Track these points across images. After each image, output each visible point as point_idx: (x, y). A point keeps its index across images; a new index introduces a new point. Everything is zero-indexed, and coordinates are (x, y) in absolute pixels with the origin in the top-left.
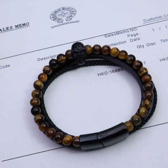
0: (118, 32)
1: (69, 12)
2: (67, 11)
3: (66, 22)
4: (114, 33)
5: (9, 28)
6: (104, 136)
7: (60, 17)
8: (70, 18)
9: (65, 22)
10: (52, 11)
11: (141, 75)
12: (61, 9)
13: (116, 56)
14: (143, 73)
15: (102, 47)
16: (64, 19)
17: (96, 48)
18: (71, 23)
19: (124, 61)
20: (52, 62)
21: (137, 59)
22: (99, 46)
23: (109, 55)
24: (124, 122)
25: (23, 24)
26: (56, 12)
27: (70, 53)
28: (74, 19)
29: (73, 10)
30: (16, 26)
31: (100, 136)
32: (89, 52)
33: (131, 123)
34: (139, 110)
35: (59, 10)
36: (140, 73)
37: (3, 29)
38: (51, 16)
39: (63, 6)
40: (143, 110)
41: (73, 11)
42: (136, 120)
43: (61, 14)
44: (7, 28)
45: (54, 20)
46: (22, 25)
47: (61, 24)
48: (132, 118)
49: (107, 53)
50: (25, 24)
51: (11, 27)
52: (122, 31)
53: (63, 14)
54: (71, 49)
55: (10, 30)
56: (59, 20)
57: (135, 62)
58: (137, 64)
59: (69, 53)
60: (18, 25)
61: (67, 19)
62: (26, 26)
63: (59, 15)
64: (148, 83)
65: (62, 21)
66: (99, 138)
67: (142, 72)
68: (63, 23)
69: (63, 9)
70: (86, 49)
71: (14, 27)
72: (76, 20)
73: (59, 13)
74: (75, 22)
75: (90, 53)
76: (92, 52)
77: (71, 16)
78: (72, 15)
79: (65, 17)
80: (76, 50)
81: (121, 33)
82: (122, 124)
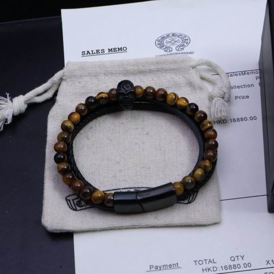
0: (243, 72)
1: (180, 40)
2: (178, 38)
3: (176, 52)
4: (238, 73)
5: (100, 51)
6: (145, 197)
7: (168, 45)
8: (181, 48)
9: (174, 51)
10: (158, 35)
11: (203, 129)
12: (171, 35)
13: (173, 104)
14: (206, 127)
15: (156, 90)
16: (174, 47)
17: (148, 91)
18: (182, 53)
22: (154, 89)
23: (165, 101)
24: (173, 183)
25: (118, 48)
26: (163, 38)
27: (114, 92)
28: (186, 49)
29: (187, 38)
30: (109, 49)
31: (140, 196)
33: (182, 185)
34: (194, 171)
35: (168, 36)
36: (203, 127)
37: (92, 51)
38: (157, 42)
39: (174, 32)
40: (199, 172)
41: (186, 40)
42: (188, 182)
43: (170, 41)
44: (97, 51)
45: (161, 47)
46: (117, 49)
47: (169, 53)
48: (184, 178)
50: (121, 48)
51: (103, 50)
53: (173, 42)
55: (101, 53)
56: (167, 49)
57: (197, 112)
59: (113, 92)
60: (112, 49)
61: (177, 49)
62: (123, 51)
63: (167, 42)
64: (211, 140)
65: (171, 49)
66: (139, 198)
67: (205, 125)
68: (173, 52)
69: (173, 35)
71: (106, 51)
72: (189, 51)
73: (167, 40)
74: (187, 53)
75: (141, 96)
77: (183, 45)
78: (185, 44)
79: (176, 46)
80: (122, 91)
81: (248, 74)
82: (170, 184)
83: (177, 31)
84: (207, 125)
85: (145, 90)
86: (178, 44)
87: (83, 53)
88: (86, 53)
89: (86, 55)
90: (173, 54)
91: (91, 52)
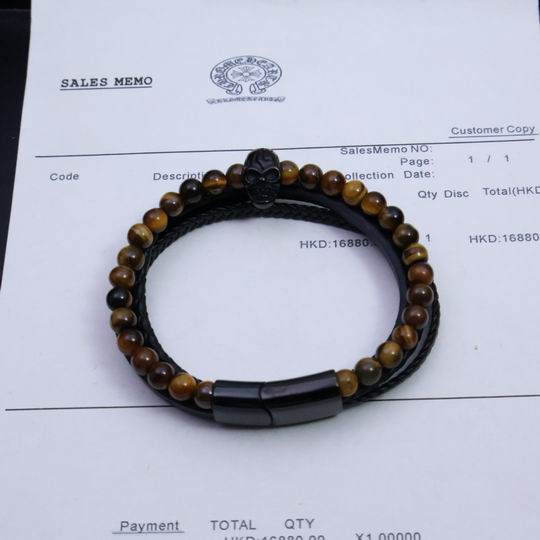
0: (377, 148)
1: (262, 71)
2: (257, 68)
4: (366, 148)
5: (99, 82)
7: (236, 80)
8: (261, 87)
9: (246, 93)
11: (407, 262)
12: (245, 60)
13: (354, 203)
14: (413, 258)
15: (324, 172)
16: (246, 86)
17: (307, 172)
18: (261, 99)
19: (374, 219)
20: (189, 187)
21: (406, 221)
22: (319, 171)
23: (339, 197)
25: (136, 79)
26: (228, 65)
27: (238, 172)
28: (270, 92)
29: (275, 68)
30: (117, 79)
31: (266, 392)
32: (288, 179)
34: (381, 349)
35: (238, 61)
36: (406, 257)
37: (83, 80)
38: (215, 73)
39: (251, 54)
40: (392, 350)
41: (273, 71)
42: (368, 372)
43: (241, 72)
44: (93, 81)
45: (220, 84)
46: (133, 81)
47: (234, 97)
48: (360, 364)
49: (334, 192)
50: (141, 79)
51: (104, 81)
52: (390, 147)
53: (246, 74)
54: (243, 163)
55: (99, 86)
58: (403, 232)
59: (236, 172)
60: (122, 80)
61: (253, 89)
62: (144, 85)
63: (235, 74)
64: (419, 285)
65: (239, 89)
66: (264, 396)
67: (410, 254)
69: (250, 60)
70: (281, 170)
71: (111, 83)
72: (275, 96)
73: (236, 69)
74: (271, 99)
75: (292, 182)
76: (297, 181)
77: (265, 83)
79: (250, 83)
80: (256, 168)
81: (386, 151)
82: (331, 373)
83: (258, 52)
84: (416, 253)
85: (302, 170)
86: (257, 79)
87: (65, 83)
88: (70, 83)
89: (68, 87)
90: (243, 99)
91: (79, 83)
